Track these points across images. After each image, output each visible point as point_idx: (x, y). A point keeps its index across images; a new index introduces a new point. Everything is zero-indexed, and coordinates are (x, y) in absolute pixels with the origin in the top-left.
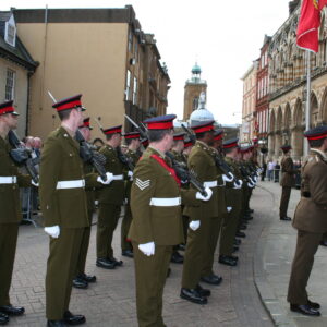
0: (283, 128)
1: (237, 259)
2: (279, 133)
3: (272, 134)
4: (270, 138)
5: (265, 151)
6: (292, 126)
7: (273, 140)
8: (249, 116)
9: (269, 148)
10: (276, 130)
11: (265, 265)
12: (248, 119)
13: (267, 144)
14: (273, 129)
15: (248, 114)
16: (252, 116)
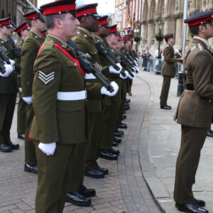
0: (156, 17)
1: (118, 153)
2: (151, 21)
3: (145, 23)
4: (142, 26)
5: (138, 40)
6: (164, 16)
7: (146, 29)
8: (121, 5)
9: (142, 36)
10: (148, 19)
11: (152, 158)
12: (120, 7)
13: (140, 33)
14: (146, 18)
15: (121, 3)
16: (125, 5)
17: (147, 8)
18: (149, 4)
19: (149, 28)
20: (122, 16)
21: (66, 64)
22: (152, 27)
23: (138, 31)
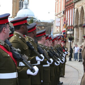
3: (77, 27)
4: (75, 29)
5: (71, 39)
7: (78, 31)
8: (60, 14)
9: (75, 37)
10: (79, 23)
12: (59, 16)
13: (73, 34)
14: (77, 23)
15: (59, 12)
16: (62, 14)
17: (78, 16)
18: (79, 13)
19: (80, 31)
20: (60, 22)
21: (2, 55)
22: (82, 29)
23: (71, 32)
